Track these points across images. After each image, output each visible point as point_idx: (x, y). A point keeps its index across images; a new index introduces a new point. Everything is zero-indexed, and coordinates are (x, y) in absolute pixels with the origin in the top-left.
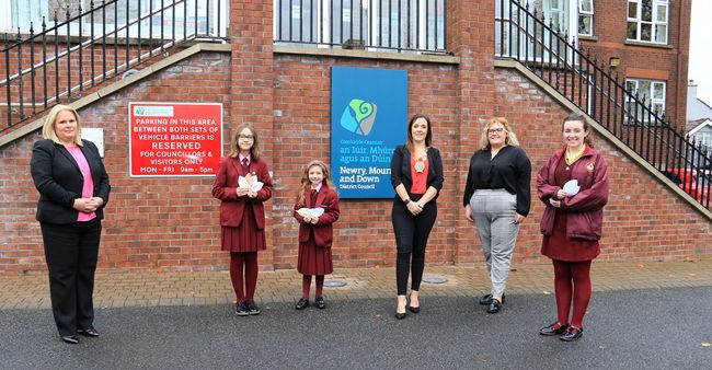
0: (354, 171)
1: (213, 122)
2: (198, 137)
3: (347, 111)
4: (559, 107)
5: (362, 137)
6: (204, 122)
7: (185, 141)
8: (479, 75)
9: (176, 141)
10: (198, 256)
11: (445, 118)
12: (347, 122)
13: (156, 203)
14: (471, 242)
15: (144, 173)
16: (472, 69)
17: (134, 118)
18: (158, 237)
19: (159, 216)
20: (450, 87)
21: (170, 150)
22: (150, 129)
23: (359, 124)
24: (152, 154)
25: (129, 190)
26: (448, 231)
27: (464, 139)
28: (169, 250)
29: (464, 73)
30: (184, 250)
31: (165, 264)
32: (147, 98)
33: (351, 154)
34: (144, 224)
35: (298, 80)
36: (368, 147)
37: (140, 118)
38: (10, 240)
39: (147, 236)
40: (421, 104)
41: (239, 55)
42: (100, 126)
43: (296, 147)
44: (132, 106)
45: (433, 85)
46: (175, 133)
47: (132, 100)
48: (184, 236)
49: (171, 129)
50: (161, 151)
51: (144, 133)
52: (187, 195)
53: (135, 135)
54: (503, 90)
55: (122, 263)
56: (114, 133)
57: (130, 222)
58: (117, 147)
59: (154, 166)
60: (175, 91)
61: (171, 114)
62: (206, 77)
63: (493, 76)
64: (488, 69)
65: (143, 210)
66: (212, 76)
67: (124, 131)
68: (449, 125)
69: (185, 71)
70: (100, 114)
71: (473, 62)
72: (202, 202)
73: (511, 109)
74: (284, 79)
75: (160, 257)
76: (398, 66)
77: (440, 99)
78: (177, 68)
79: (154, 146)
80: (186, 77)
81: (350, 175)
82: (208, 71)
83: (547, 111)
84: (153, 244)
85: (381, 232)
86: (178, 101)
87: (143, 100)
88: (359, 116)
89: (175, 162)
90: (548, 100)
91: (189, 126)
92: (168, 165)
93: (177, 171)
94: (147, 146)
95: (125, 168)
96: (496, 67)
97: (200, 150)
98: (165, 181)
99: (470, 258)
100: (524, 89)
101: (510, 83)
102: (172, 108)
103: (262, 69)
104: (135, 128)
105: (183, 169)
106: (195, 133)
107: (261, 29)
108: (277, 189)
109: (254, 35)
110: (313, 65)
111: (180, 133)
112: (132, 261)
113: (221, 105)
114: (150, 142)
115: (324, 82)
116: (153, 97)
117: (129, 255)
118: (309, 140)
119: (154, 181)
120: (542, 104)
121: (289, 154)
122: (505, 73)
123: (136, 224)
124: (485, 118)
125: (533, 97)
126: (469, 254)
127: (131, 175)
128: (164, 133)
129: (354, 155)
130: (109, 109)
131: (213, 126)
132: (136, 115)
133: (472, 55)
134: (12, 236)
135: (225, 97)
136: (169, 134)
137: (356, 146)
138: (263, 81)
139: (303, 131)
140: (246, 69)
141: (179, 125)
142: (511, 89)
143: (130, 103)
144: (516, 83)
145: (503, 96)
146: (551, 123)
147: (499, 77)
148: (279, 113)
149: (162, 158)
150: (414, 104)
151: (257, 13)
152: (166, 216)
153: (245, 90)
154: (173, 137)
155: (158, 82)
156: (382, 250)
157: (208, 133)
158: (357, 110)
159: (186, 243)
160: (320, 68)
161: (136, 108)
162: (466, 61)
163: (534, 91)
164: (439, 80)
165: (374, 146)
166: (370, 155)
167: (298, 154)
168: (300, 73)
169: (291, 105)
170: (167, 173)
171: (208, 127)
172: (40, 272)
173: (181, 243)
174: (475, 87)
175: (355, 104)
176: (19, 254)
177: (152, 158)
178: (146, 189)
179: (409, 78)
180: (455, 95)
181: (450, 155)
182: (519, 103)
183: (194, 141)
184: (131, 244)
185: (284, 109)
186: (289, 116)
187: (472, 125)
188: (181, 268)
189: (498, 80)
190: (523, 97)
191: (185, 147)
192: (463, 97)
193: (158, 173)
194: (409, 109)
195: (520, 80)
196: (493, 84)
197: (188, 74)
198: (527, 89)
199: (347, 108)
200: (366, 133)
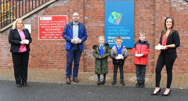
0: (113, 38)
1: (64, 22)
2: (60, 27)
3: (110, 16)
5: (116, 26)
6: (61, 22)
7: (55, 28)
8: (163, 0)
9: (53, 28)
10: (59, 66)
11: (150, 17)
12: (110, 20)
13: (46, 48)
15: (43, 38)
17: (40, 21)
18: (47, 59)
19: (47, 52)
20: (152, 6)
21: (51, 31)
22: (45, 24)
23: (115, 21)
24: (45, 32)
25: (38, 44)
26: (151, 61)
27: (157, 25)
28: (50, 63)
30: (55, 64)
31: (49, 68)
32: (44, 14)
33: (112, 32)
34: (43, 55)
35: (93, 6)
36: (119, 29)
37: (42, 21)
38: (6, 58)
39: (44, 59)
40: (140, 13)
42: (30, 24)
43: (92, 29)
45: (145, 6)
46: (52, 26)
48: (55, 59)
49: (51, 24)
50: (48, 31)
51: (43, 26)
52: (56, 46)
53: (40, 26)
54: (175, 6)
55: (36, 67)
56: (34, 26)
57: (39, 54)
58: (35, 30)
59: (46, 36)
60: (52, 12)
61: (51, 19)
62: (62, 7)
65: (42, 50)
67: (37, 25)
68: (152, 20)
69: (55, 5)
70: (30, 20)
72: (61, 48)
73: (179, 13)
74: (88, 6)
75: (47, 66)
77: (148, 10)
78: (53, 4)
79: (46, 30)
80: (56, 7)
81: (112, 39)
82: (63, 5)
84: (45, 61)
86: (53, 15)
87: (43, 15)
88: (115, 18)
89: (52, 35)
91: (57, 23)
92: (50, 36)
93: (53, 38)
94: (43, 30)
95: (37, 37)
97: (60, 31)
98: (49, 41)
100: (184, 5)
101: (178, 3)
102: (51, 17)
103: (80, 3)
104: (40, 24)
105: (55, 37)
106: (58, 25)
108: (86, 44)
111: (54, 26)
112: (39, 66)
113: (67, 16)
114: (45, 28)
115: (102, 6)
116: (45, 14)
117: (38, 64)
118: (97, 27)
119: (46, 41)
121: (90, 32)
123: (40, 54)
124: (166, 17)
127: (39, 39)
128: (48, 26)
129: (113, 32)
130: (32, 18)
131: (64, 23)
132: (40, 20)
134: (6, 57)
135: (68, 13)
136: (50, 26)
137: (114, 29)
138: (80, 7)
139: (95, 24)
140: (74, 3)
141: (53, 23)
142: (178, 5)
143: (39, 16)
144: (180, 3)
145: (175, 8)
148: (86, 18)
149: (48, 34)
150: (137, 13)
152: (49, 52)
153: (74, 10)
154: (51, 27)
155: (47, 9)
157: (63, 25)
158: (114, 16)
159: (56, 61)
160: (101, 1)
161: (40, 18)
164: (147, 3)
165: (121, 29)
166: (119, 32)
167: (93, 32)
168: (94, 4)
169: (91, 15)
170: (50, 38)
171: (63, 23)
173: (54, 61)
174: (162, 5)
175: (114, 14)
176: (8, 63)
177: (45, 34)
178: (43, 44)
179: (135, 3)
180: (154, 8)
181: (152, 32)
182: (182, 11)
183: (58, 28)
184: (39, 61)
185: (88, 16)
186: (90, 19)
187: (160, 20)
188: (54, 69)
189: (172, 2)
190: (184, 8)
191: (55, 30)
192: (157, 9)
193: (47, 38)
194: (135, 15)
195: (183, 2)
196: (170, 3)
197: (57, 6)
198: (186, 5)
199: (111, 15)
200: (118, 24)
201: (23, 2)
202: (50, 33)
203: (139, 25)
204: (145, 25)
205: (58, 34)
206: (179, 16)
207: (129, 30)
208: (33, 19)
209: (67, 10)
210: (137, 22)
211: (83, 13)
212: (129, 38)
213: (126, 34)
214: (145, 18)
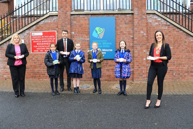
2: (50, 41)
4: (173, 26)
5: (100, 39)
6: (51, 37)
7: (46, 42)
8: (141, 17)
9: (43, 42)
11: (129, 32)
12: (95, 35)
13: (38, 61)
14: (139, 74)
15: (35, 52)
16: (138, 15)
17: (32, 36)
18: (39, 70)
19: (39, 64)
20: (131, 21)
21: (42, 45)
22: (36, 39)
23: (99, 35)
24: (37, 46)
25: (31, 57)
27: (135, 39)
28: (42, 74)
29: (135, 16)
31: (41, 78)
32: (35, 30)
34: (35, 67)
35: (79, 22)
36: (102, 42)
37: (34, 36)
38: (2, 71)
39: (36, 70)
40: (120, 28)
41: (60, 16)
42: (23, 39)
44: (31, 33)
45: (125, 21)
47: (32, 31)
49: (42, 39)
50: (39, 45)
51: (34, 40)
53: (32, 41)
54: (151, 21)
55: (30, 78)
56: (27, 41)
57: (31, 66)
58: (28, 45)
59: (38, 50)
60: (43, 28)
62: (51, 23)
63: (146, 16)
64: (144, 14)
66: (53, 23)
67: (30, 40)
68: (131, 34)
70: (23, 36)
71: (138, 12)
73: (154, 27)
74: (74, 22)
75: (40, 76)
76: (112, 15)
77: (127, 25)
78: (43, 21)
79: (37, 44)
82: (52, 21)
83: (168, 28)
84: (38, 72)
85: (107, 70)
86: (44, 31)
87: (34, 31)
88: (99, 33)
89: (43, 48)
90: (168, 24)
91: (47, 38)
92: (41, 50)
95: (30, 50)
96: (147, 14)
98: (41, 54)
99: (138, 79)
100: (159, 21)
101: (153, 19)
102: (42, 33)
103: (67, 19)
104: (32, 39)
105: (45, 51)
106: (48, 40)
107: (66, 7)
109: (64, 9)
110: (84, 17)
111: (44, 40)
112: (32, 77)
113: (56, 31)
114: (36, 43)
115: (87, 22)
116: (37, 30)
117: (32, 75)
118: (83, 41)
119: (38, 54)
120: (166, 25)
122: (151, 15)
123: (33, 66)
124: (143, 31)
125: (163, 23)
126: (138, 78)
127: (32, 53)
128: (40, 40)
131: (54, 38)
132: (32, 35)
133: (138, 10)
134: (2, 70)
135: (57, 29)
136: (41, 40)
137: (98, 42)
138: (67, 23)
139: (81, 38)
140: (62, 20)
141: (44, 38)
142: (154, 21)
144: (155, 19)
145: (151, 23)
146: (170, 32)
147: (149, 17)
148: (73, 33)
149: (39, 48)
150: (118, 28)
151: (65, 3)
152: (41, 64)
153: (62, 26)
154: (42, 41)
155: (38, 26)
156: (108, 76)
157: (52, 40)
158: (98, 31)
160: (86, 18)
161: (32, 33)
162: (136, 12)
163: (163, 21)
165: (104, 42)
166: (102, 45)
168: (79, 20)
169: (77, 30)
170: (41, 52)
171: (52, 38)
172: (9, 79)
173: (45, 72)
174: (139, 21)
175: (97, 29)
176: (4, 74)
177: (37, 48)
178: (36, 57)
179: (116, 19)
180: (133, 24)
181: (131, 44)
182: (157, 25)
183: (48, 42)
184: (32, 72)
185: (75, 31)
186: (76, 34)
187: (138, 34)
188: (45, 80)
189: (148, 18)
190: (158, 23)
191: (46, 44)
192: (135, 24)
193: (39, 52)
194: (116, 30)
195: (157, 18)
196: (147, 19)
197: (46, 23)
198: (160, 20)
199: (95, 30)
200: (101, 38)
201: (16, 19)
202: (41, 47)
203: (120, 38)
204: (125, 39)
205: (48, 47)
206: (154, 30)
207: (111, 43)
208: (26, 35)
209: (56, 26)
210: (118, 36)
211: (70, 29)
212: (111, 50)
213: (109, 46)
214: (125, 32)
